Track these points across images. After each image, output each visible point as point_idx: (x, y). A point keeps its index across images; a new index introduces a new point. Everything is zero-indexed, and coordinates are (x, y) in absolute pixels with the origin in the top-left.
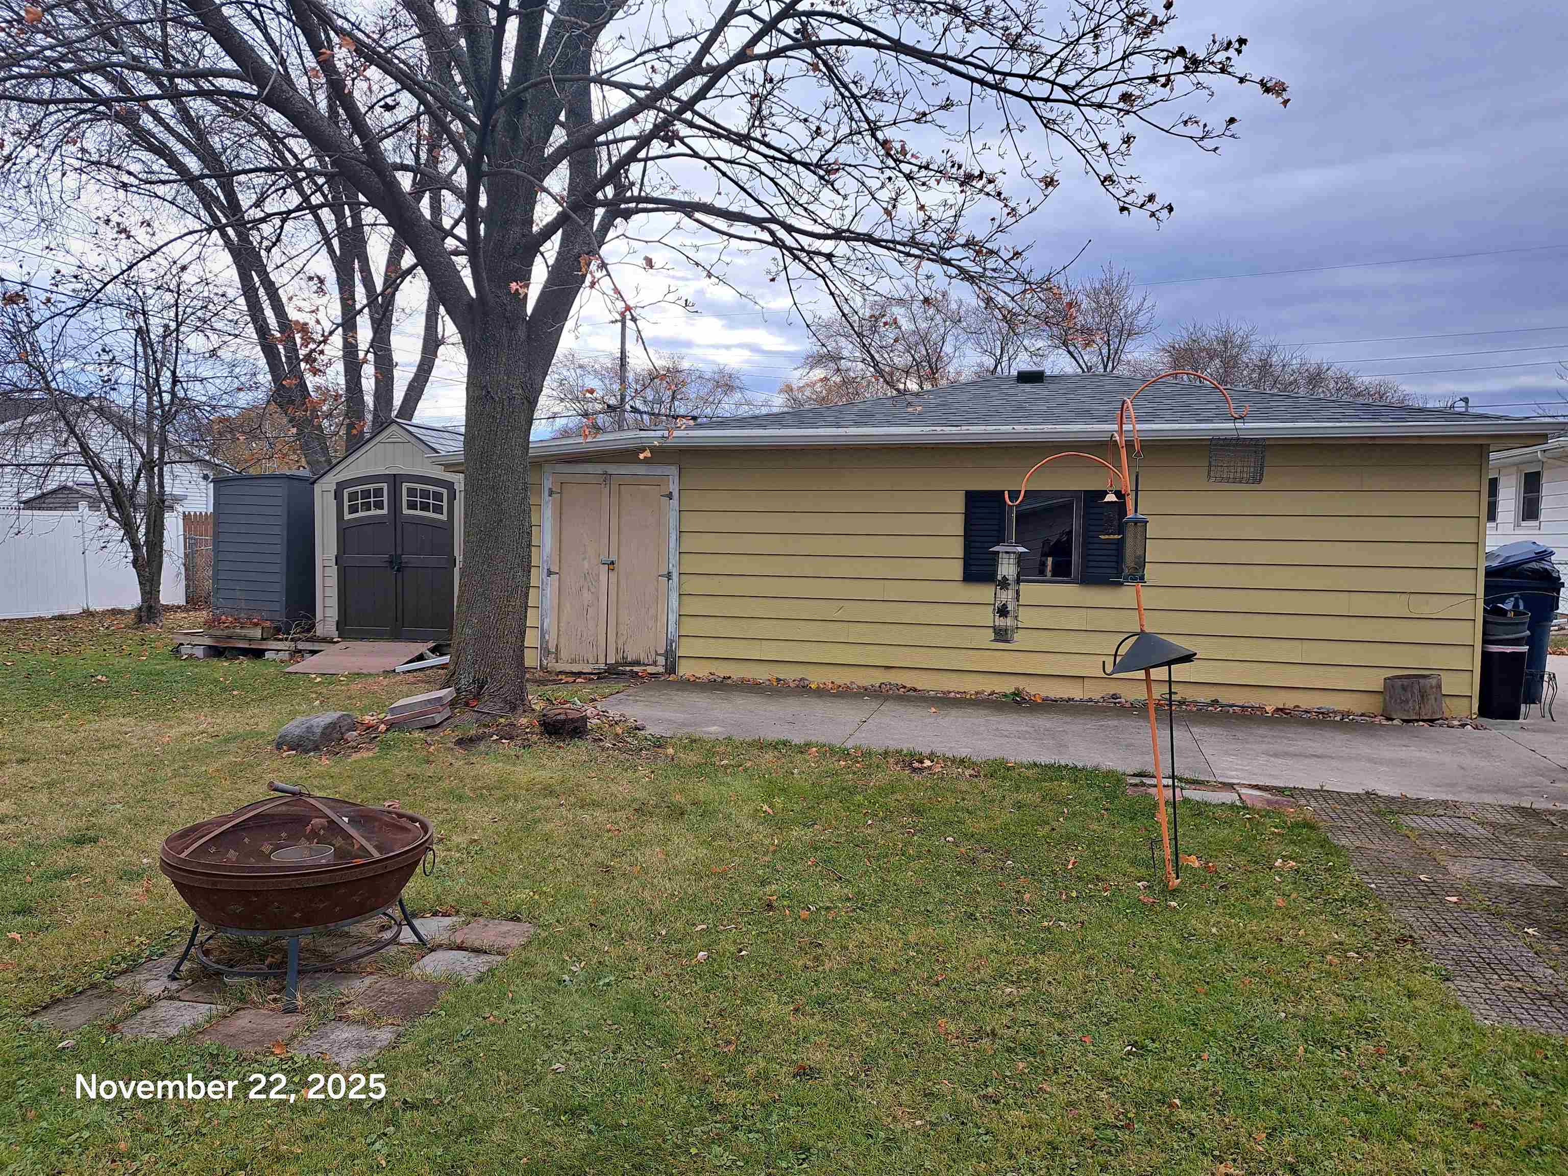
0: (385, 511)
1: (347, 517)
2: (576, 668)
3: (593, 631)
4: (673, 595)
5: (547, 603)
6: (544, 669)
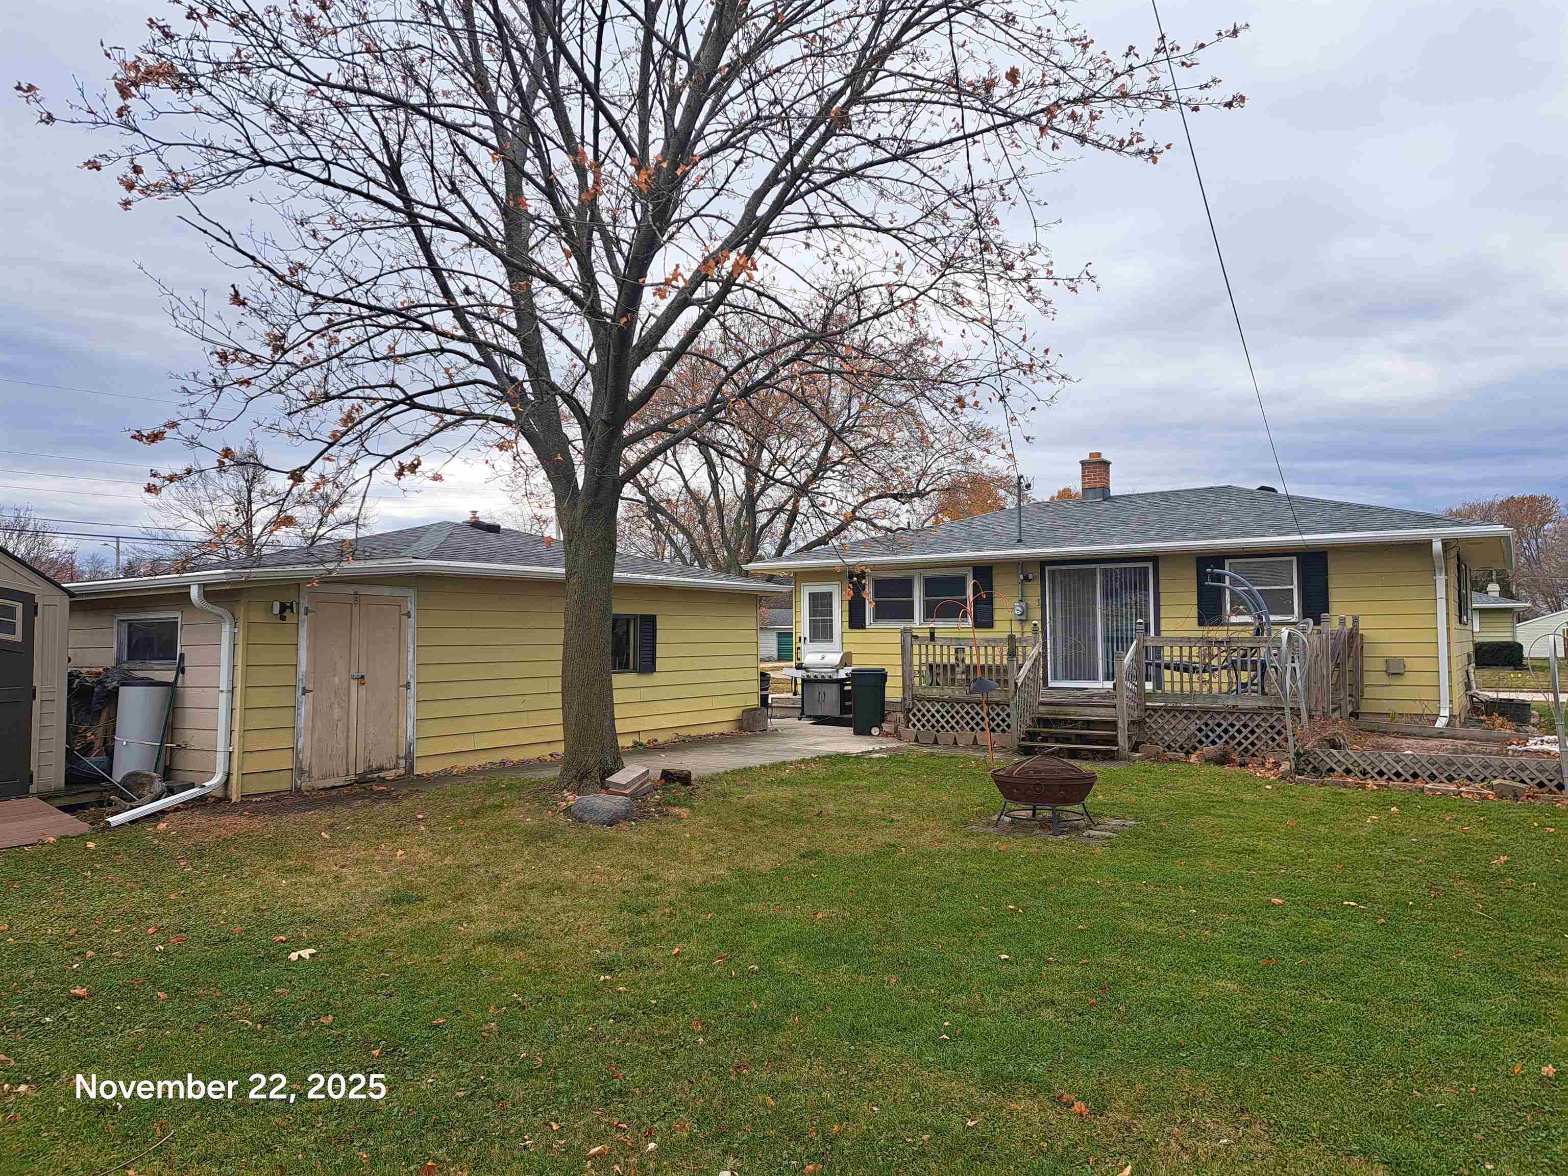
2: (329, 783)
3: (342, 745)
4: (411, 703)
5: (301, 723)
6: (298, 790)
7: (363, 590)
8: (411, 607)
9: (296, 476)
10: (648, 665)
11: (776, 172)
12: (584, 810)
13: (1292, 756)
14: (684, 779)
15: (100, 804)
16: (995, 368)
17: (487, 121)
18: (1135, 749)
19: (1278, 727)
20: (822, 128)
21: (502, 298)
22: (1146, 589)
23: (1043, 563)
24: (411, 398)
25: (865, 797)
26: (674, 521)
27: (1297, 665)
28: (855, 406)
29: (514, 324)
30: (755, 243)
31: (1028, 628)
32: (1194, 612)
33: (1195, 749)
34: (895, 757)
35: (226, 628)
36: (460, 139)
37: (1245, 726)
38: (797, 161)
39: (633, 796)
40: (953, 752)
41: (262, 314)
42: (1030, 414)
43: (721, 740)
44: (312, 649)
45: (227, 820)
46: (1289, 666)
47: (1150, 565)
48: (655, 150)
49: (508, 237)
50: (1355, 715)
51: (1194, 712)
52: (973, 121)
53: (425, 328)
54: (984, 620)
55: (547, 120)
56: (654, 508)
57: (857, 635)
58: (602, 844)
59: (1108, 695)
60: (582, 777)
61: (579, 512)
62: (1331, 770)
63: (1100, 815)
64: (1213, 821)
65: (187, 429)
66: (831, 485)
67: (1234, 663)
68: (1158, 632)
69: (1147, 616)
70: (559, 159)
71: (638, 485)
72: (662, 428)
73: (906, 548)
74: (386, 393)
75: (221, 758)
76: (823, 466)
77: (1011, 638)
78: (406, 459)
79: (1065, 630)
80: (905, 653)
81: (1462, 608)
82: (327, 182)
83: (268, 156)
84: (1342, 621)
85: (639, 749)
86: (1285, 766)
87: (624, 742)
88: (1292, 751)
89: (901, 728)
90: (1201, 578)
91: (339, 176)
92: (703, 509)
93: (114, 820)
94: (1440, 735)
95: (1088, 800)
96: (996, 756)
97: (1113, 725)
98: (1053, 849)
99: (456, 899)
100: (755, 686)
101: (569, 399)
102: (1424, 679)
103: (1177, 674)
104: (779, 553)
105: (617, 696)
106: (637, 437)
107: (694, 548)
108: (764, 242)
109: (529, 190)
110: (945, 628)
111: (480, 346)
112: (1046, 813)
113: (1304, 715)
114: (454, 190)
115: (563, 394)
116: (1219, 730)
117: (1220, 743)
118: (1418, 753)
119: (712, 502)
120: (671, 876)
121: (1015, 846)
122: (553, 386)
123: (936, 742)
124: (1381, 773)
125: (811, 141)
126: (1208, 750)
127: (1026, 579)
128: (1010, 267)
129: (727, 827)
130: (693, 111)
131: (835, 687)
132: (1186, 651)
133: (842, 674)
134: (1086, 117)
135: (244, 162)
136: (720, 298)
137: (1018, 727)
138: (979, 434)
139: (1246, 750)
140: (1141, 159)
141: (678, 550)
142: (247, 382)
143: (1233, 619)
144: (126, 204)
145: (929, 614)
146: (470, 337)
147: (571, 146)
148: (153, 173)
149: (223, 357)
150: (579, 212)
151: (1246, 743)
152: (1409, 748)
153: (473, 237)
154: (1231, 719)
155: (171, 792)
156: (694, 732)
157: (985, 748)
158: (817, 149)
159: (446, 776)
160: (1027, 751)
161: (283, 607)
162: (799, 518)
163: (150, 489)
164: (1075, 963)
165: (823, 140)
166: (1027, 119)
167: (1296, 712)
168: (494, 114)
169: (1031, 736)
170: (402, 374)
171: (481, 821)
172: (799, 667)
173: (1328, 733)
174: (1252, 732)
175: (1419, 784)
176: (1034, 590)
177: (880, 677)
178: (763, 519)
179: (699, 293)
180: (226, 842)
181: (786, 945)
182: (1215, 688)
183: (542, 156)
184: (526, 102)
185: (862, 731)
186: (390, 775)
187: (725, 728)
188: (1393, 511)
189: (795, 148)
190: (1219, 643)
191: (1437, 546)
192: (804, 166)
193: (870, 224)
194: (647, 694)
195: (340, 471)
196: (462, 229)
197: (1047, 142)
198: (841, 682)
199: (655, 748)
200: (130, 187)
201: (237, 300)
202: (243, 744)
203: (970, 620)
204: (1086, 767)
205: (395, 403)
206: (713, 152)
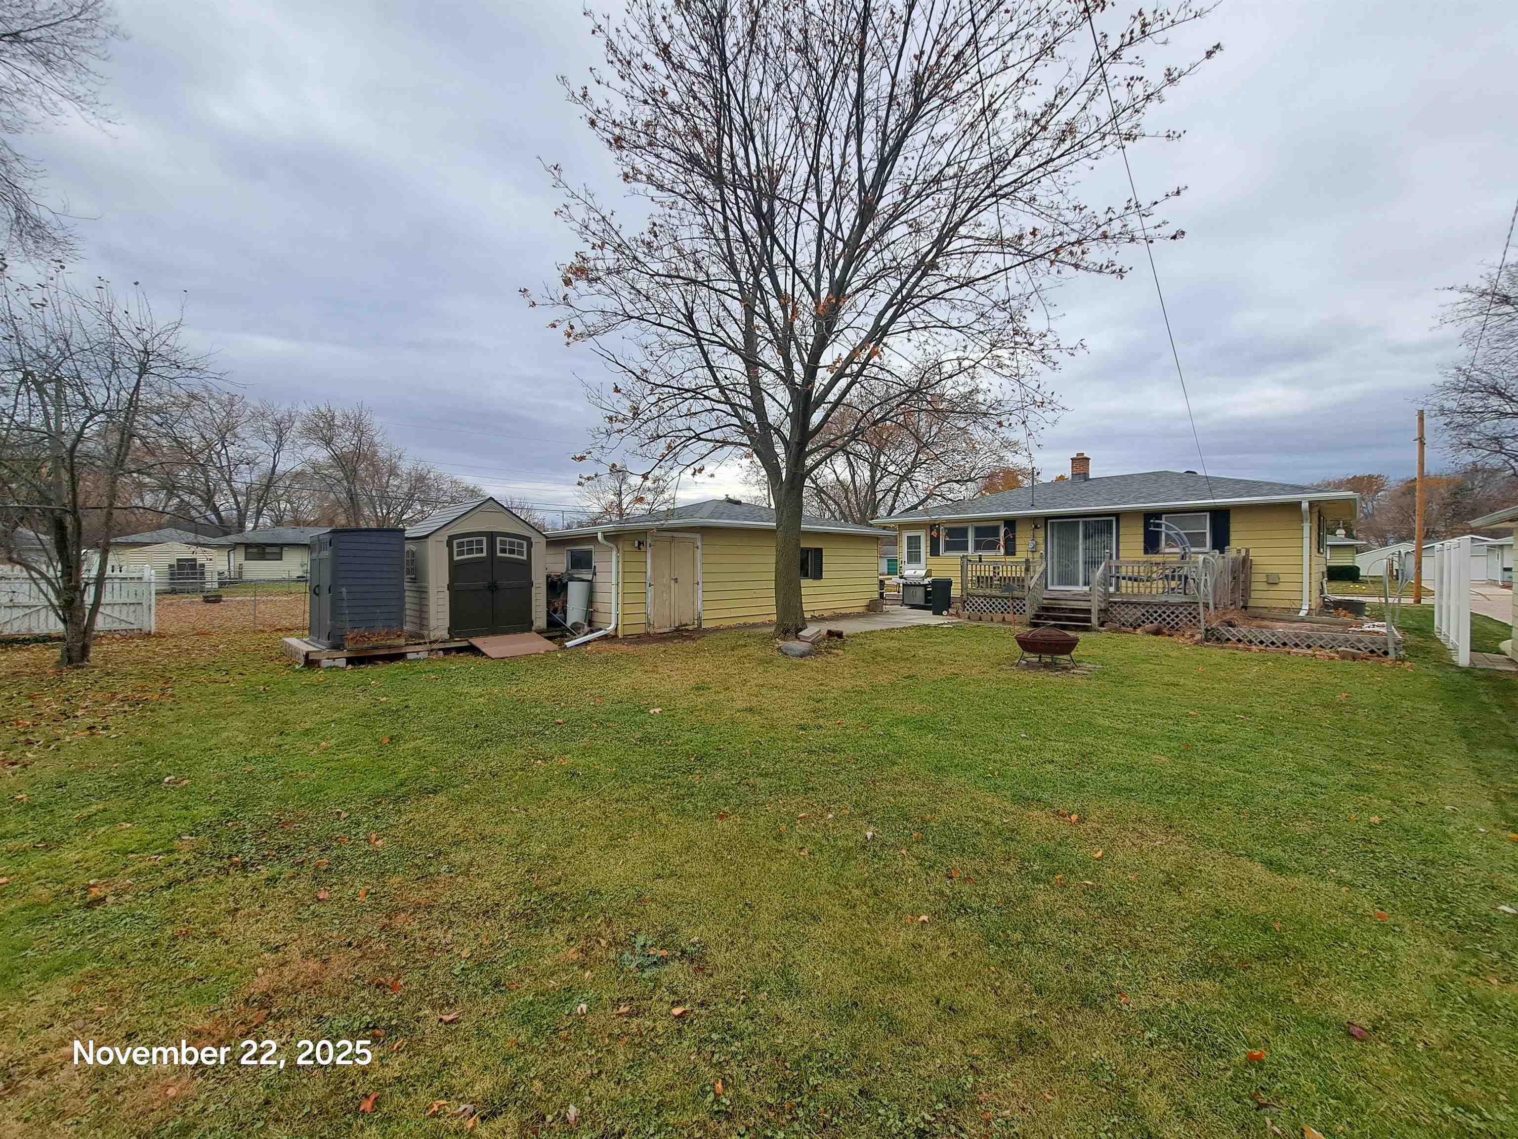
0: (484, 554)
1: (456, 558)
2: (662, 631)
3: (668, 613)
4: (700, 592)
5: (649, 600)
6: (648, 633)
7: (675, 534)
8: (699, 544)
9: (645, 477)
10: (818, 575)
11: (891, 300)
12: (787, 649)
13: (1203, 631)
14: (840, 635)
15: (562, 636)
16: (1020, 405)
17: (735, 286)
18: (1102, 625)
19: (1194, 614)
20: (919, 273)
21: (744, 380)
22: (1111, 533)
23: (1047, 518)
24: (697, 435)
25: (939, 648)
26: (830, 498)
27: (1208, 578)
28: (935, 429)
29: (749, 393)
30: (881, 339)
31: (1037, 555)
32: (1142, 546)
33: (1140, 626)
34: (956, 627)
35: (614, 553)
36: (723, 297)
37: (1173, 613)
38: (905, 292)
39: (813, 643)
40: (990, 625)
41: (628, 396)
42: (1040, 431)
43: (859, 615)
44: (653, 562)
45: (617, 646)
46: (1203, 578)
47: (1114, 519)
48: (824, 294)
49: (746, 348)
50: (1245, 607)
51: (1139, 604)
52: (1010, 260)
53: (706, 398)
54: (1010, 550)
55: (767, 283)
56: (820, 491)
57: (935, 560)
58: (797, 667)
59: (1085, 594)
60: (786, 632)
61: (783, 491)
62: (1229, 640)
63: (1079, 662)
64: (1151, 667)
65: (596, 454)
66: (919, 475)
67: (1167, 576)
68: (1118, 557)
69: (1111, 549)
70: (773, 303)
71: (811, 479)
72: (827, 445)
73: (965, 511)
74: (686, 433)
75: (614, 616)
76: (915, 465)
77: (1027, 561)
78: (697, 466)
79: (1059, 558)
80: (963, 569)
81: (1320, 544)
82: (659, 325)
83: (631, 314)
84: (1239, 551)
85: (814, 619)
86: (1198, 637)
87: (807, 616)
88: (1203, 628)
89: (960, 611)
90: (1146, 525)
91: (665, 321)
92: (846, 491)
93: (569, 644)
94: (1302, 620)
95: (1073, 653)
96: (1017, 627)
97: (1088, 611)
98: (1052, 679)
99: (725, 689)
100: (877, 588)
101: (778, 431)
102: (1294, 587)
103: (1130, 583)
104: (889, 514)
105: (804, 591)
106: (812, 452)
107: (841, 512)
108: (885, 340)
109: (757, 321)
110: (987, 555)
111: (733, 405)
112: (1047, 659)
113: (1211, 607)
114: (719, 325)
115: (775, 429)
116: (1155, 615)
117: (1156, 623)
118: (1287, 631)
119: (851, 487)
120: (835, 684)
121: (1030, 677)
122: (770, 425)
123: (980, 619)
124: (1261, 642)
125: (913, 280)
126: (1148, 626)
127: (1036, 527)
128: (1031, 344)
129: (863, 661)
130: (845, 270)
131: (922, 588)
132: (1136, 569)
133: (926, 581)
134: (1079, 253)
135: (620, 318)
136: (860, 373)
137: (1030, 612)
138: (1008, 444)
139: (1173, 627)
140: (1114, 275)
141: (833, 513)
142: (622, 431)
143: (1167, 550)
144: (568, 344)
145: (977, 547)
146: (728, 401)
147: (779, 294)
148: (579, 329)
149: (611, 419)
150: (784, 331)
151: (1172, 623)
152: (1280, 628)
153: (729, 348)
154: (1164, 609)
155: (592, 632)
156: (843, 611)
157: (1010, 623)
158: (916, 284)
159: (717, 630)
160: (1036, 625)
161: (640, 543)
162: (901, 495)
163: (580, 484)
164: (1066, 741)
165: (920, 279)
166: (1042, 256)
167: (1206, 606)
168: (738, 281)
169: (1038, 617)
170: (694, 423)
171: (736, 652)
172: (901, 577)
173: (1228, 617)
174: (1177, 616)
175: (1287, 649)
176: (1041, 533)
177: (947, 584)
178: (880, 496)
179: (848, 371)
180: (615, 656)
181: (898, 722)
182: (1154, 592)
183: (763, 302)
184: (756, 274)
185: (937, 612)
186: (691, 628)
187: (861, 610)
188: (1275, 484)
189: (903, 285)
190: (1157, 564)
191: (1305, 505)
192: (909, 295)
193: (946, 325)
194: (818, 591)
195: (666, 473)
196: (723, 344)
197: (1054, 270)
198: (925, 586)
199: (822, 619)
200: (569, 336)
201: (617, 390)
202: (623, 610)
203: (1002, 550)
204: (1071, 634)
205: (691, 438)
206: (857, 291)
